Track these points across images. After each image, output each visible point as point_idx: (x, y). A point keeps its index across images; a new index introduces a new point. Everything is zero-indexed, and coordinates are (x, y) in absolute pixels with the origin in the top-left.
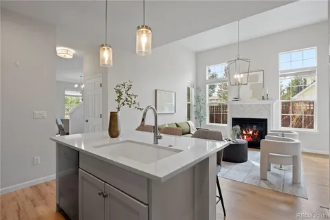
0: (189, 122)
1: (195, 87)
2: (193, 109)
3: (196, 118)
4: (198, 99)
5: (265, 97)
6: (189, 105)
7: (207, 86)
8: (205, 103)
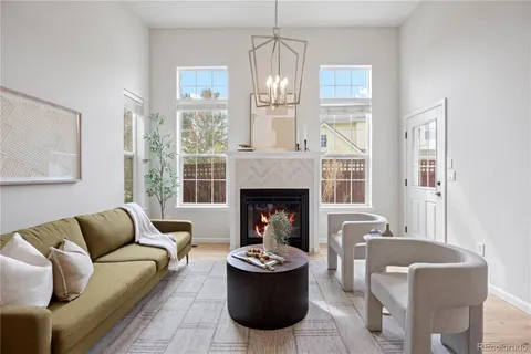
0: (130, 207)
1: (146, 113)
2: (141, 171)
3: (150, 193)
4: (154, 144)
5: (302, 146)
6: (129, 160)
7: (179, 115)
8: (172, 156)
